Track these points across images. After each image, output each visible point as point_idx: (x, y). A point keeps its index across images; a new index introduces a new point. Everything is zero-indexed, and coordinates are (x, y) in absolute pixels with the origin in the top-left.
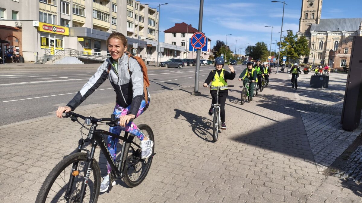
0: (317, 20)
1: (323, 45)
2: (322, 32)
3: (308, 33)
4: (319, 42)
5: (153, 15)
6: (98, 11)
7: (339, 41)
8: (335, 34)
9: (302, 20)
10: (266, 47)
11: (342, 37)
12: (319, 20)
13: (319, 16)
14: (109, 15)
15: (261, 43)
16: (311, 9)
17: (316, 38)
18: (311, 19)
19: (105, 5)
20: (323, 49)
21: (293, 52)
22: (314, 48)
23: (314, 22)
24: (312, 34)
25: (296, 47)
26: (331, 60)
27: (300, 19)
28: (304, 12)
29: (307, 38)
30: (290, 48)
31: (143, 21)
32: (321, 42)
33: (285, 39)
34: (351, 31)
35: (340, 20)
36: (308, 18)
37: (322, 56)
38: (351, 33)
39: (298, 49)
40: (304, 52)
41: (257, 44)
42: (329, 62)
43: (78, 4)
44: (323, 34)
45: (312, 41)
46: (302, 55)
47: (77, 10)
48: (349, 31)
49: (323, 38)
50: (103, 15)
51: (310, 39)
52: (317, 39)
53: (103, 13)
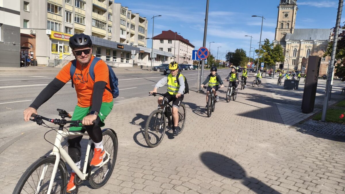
0: (291, 30)
1: (297, 52)
2: (295, 40)
3: (283, 41)
4: (293, 50)
5: (143, 23)
6: (96, 20)
7: (311, 49)
8: (308, 43)
9: (277, 30)
10: (245, 53)
11: (314, 45)
12: (293, 30)
13: (293, 26)
14: (106, 24)
15: (240, 50)
16: (286, 19)
17: (290, 46)
18: (286, 29)
19: (102, 14)
20: (297, 56)
21: (270, 59)
22: (289, 56)
23: (289, 32)
24: (287, 43)
25: (272, 54)
26: (304, 66)
27: (276, 29)
28: (280, 22)
29: (282, 46)
30: (266, 55)
31: (134, 29)
32: (295, 50)
33: (262, 46)
34: (322, 41)
35: (312, 29)
36: (283, 28)
37: (295, 62)
38: (322, 42)
39: (274, 56)
40: (279, 59)
41: (236, 50)
42: (301, 68)
43: (79, 14)
44: (296, 43)
45: (287, 49)
46: (278, 62)
47: (78, 18)
48: (320, 41)
49: (296, 46)
50: (101, 24)
51: (285, 47)
52: (291, 48)
53: (100, 22)
